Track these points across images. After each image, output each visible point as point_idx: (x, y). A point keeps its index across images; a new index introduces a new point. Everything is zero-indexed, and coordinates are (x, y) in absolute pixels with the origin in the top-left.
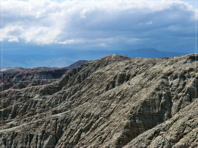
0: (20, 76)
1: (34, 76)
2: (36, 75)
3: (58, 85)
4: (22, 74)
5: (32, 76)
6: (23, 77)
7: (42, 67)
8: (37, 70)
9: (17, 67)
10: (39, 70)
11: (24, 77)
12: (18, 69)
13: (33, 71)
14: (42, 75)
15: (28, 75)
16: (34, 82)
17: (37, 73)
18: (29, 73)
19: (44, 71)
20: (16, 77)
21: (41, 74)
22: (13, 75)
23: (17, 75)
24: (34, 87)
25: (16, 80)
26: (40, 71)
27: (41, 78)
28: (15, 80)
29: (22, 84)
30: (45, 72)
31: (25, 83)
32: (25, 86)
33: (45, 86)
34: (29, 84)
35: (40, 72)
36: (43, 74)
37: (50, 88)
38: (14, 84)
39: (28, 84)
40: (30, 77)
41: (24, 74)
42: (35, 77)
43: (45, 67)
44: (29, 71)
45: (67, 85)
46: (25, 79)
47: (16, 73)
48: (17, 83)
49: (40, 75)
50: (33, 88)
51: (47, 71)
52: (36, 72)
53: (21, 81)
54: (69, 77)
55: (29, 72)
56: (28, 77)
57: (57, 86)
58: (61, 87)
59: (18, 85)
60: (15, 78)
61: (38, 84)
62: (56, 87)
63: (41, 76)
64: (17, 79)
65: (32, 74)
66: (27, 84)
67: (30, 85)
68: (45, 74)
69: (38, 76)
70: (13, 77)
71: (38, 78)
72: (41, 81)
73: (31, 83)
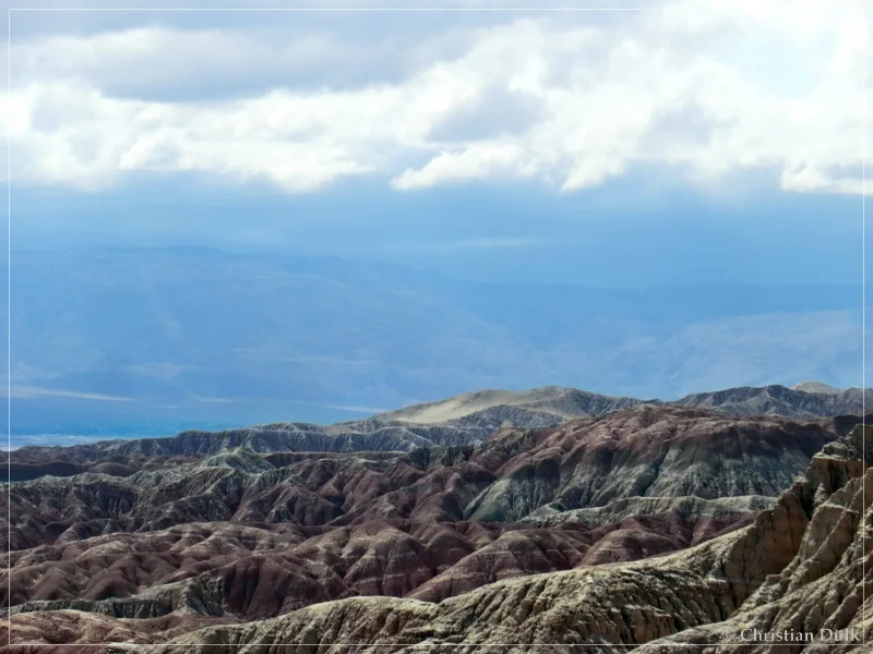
0: (550, 470)
1: (657, 466)
2: (677, 458)
3: (716, 575)
4: (566, 448)
5: (641, 469)
6: (570, 477)
7: (757, 392)
8: (691, 414)
9: (550, 391)
10: (703, 415)
11: (581, 477)
12: (556, 404)
13: (650, 429)
14: (727, 463)
15: (608, 457)
16: (642, 520)
17: (684, 445)
18: (619, 444)
19: (744, 430)
20: (517, 476)
21: (717, 450)
22: (487, 462)
23: (520, 461)
24: (538, 578)
25: (512, 500)
26: (707, 425)
27: (716, 481)
28: (505, 503)
29: (547, 535)
30: (753, 433)
31: (572, 526)
32: (567, 557)
33: (599, 583)
34: (601, 536)
35: (716, 436)
36: (737, 455)
37: (643, 593)
38: (480, 542)
39: (592, 539)
40: (626, 477)
41: (582, 449)
42: (668, 476)
43: (776, 391)
44: (618, 423)
45: (794, 569)
46: (590, 495)
47: (515, 446)
48: (508, 529)
49: (707, 460)
50: (527, 587)
51: (768, 424)
52: (679, 433)
53: (549, 512)
54: (818, 497)
55: (616, 436)
56: (614, 479)
57: (711, 579)
58: (739, 589)
59: (513, 547)
60: (501, 485)
61: (679, 535)
62: (700, 589)
63: (718, 468)
64: (517, 489)
65: (645, 449)
66: (586, 533)
67: (605, 545)
68: (753, 450)
69: (691, 468)
70: (486, 478)
71: (697, 484)
72: (708, 514)
73: (618, 527)
